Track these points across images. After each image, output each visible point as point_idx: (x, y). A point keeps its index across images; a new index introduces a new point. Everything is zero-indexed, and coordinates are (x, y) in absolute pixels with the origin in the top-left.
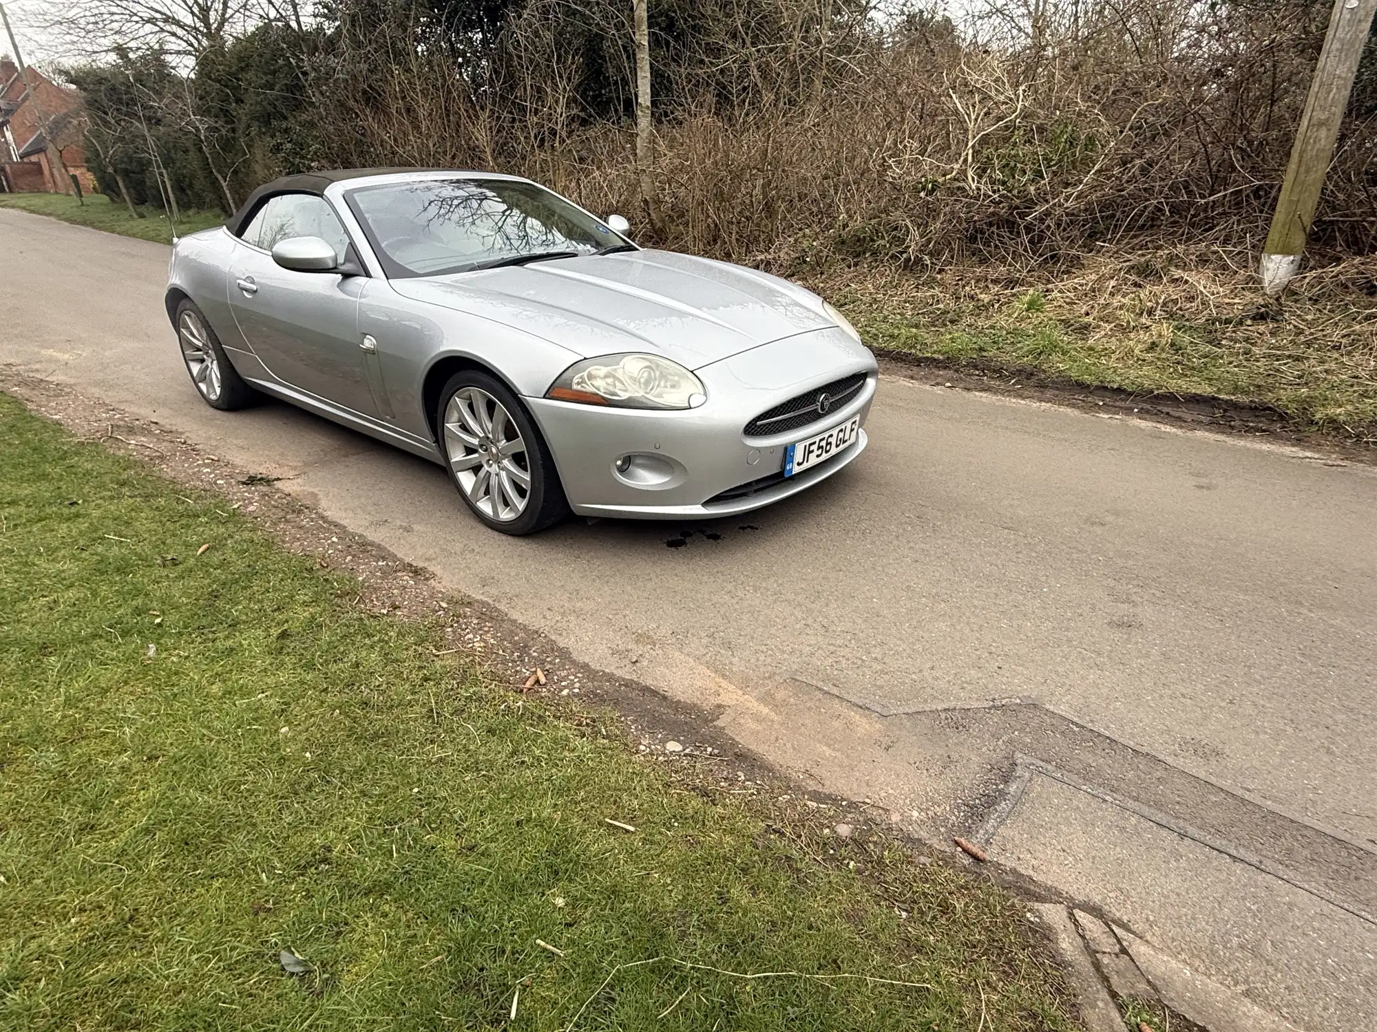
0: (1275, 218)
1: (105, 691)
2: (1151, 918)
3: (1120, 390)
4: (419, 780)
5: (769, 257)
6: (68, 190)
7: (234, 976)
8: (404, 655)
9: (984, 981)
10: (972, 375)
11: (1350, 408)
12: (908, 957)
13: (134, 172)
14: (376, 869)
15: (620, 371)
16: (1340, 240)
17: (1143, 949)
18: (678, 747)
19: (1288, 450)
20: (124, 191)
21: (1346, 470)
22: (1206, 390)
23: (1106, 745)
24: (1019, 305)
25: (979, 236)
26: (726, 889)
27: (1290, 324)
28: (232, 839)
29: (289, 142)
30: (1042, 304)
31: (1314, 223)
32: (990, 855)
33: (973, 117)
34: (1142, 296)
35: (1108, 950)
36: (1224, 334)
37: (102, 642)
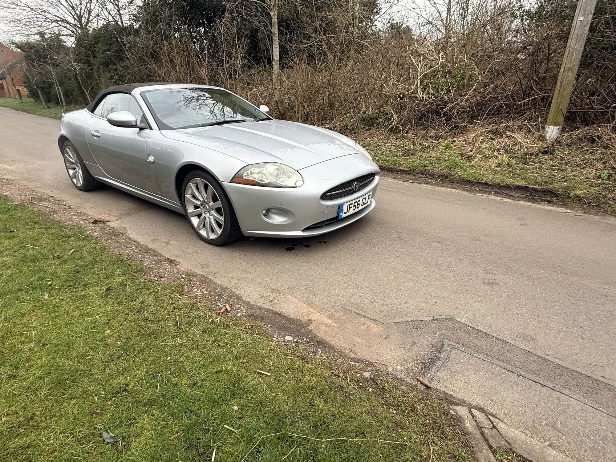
0: (551, 110)
1: (23, 315)
2: (506, 412)
3: (486, 184)
4: (171, 353)
5: (331, 126)
6: (15, 96)
7: (80, 444)
8: (165, 298)
9: (431, 441)
10: (421, 177)
11: (585, 191)
12: (397, 431)
13: (46, 88)
14: (149, 394)
15: (265, 170)
16: (579, 120)
17: (503, 426)
18: (291, 339)
19: (560, 209)
20: (41, 96)
21: (585, 217)
22: (523, 183)
23: (484, 336)
24: (442, 147)
25: (423, 117)
26: (313, 401)
27: (558, 155)
28: (82, 381)
29: (117, 75)
30: (451, 147)
31: (567, 112)
32: (433, 385)
33: (420, 66)
34: (494, 143)
35: (487, 427)
36: (530, 159)
37: (23, 293)
